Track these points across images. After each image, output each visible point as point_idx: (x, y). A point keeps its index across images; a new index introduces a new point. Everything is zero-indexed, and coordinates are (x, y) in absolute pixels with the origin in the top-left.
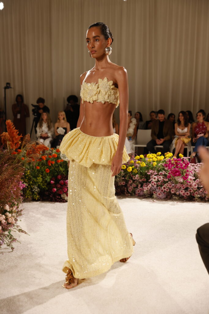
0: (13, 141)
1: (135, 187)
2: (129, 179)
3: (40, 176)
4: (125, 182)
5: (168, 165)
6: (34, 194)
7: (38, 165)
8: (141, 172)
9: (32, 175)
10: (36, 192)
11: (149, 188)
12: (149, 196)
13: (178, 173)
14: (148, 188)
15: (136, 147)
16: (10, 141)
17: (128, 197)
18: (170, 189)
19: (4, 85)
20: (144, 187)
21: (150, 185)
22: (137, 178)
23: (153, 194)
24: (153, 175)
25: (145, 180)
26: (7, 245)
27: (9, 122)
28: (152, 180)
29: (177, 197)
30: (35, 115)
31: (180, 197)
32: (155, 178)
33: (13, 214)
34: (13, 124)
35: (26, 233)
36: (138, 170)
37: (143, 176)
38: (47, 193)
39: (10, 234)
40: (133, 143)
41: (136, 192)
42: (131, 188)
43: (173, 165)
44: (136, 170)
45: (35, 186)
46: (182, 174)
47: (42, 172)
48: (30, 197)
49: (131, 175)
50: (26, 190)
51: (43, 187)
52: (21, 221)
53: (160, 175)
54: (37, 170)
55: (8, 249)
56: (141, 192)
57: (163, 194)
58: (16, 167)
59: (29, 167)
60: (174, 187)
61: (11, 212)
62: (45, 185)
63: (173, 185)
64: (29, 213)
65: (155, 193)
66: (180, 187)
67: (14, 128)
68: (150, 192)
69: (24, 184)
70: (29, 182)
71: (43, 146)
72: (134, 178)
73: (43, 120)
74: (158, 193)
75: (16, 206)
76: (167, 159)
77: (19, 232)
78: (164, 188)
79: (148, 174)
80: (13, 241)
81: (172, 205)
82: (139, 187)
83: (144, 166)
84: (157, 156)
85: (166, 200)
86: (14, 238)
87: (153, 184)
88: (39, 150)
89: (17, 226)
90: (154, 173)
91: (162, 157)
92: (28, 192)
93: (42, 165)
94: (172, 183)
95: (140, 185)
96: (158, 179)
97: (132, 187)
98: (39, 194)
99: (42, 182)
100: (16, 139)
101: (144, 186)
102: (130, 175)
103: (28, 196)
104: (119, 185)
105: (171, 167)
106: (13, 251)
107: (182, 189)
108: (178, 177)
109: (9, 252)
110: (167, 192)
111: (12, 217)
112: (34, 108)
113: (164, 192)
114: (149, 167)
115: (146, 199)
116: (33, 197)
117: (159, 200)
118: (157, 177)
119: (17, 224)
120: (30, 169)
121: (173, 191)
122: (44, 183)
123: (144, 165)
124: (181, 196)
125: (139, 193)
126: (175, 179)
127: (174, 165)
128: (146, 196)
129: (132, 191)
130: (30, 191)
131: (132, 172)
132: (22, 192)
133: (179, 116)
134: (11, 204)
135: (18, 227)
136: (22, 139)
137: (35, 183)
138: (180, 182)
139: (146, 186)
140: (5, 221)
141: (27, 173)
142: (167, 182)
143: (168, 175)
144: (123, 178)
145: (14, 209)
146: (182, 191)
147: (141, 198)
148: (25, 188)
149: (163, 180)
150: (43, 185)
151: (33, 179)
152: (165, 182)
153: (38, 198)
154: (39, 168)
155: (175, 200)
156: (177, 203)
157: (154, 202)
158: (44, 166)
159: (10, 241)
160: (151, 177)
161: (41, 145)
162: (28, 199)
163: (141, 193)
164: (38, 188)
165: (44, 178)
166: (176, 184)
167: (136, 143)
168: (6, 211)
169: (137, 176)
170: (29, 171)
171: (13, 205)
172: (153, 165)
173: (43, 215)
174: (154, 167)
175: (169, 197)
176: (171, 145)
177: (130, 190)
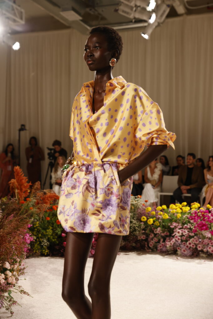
0: (21, 190)
1: (156, 241)
2: (150, 232)
3: (50, 228)
4: (145, 236)
5: (193, 217)
6: (42, 249)
7: (48, 216)
8: (163, 225)
9: (41, 227)
10: (45, 246)
11: (173, 244)
12: (173, 252)
13: (204, 227)
14: (171, 244)
15: (161, 196)
16: (18, 189)
17: (149, 253)
18: (196, 245)
19: (18, 127)
20: (167, 243)
21: (174, 240)
22: (159, 231)
23: (177, 251)
24: (177, 229)
25: (168, 234)
26: (5, 309)
27: (17, 169)
28: (176, 234)
29: (205, 255)
30: (50, 159)
31: (208, 255)
32: (179, 232)
33: (15, 273)
34: (21, 170)
35: (28, 295)
36: (160, 223)
37: (166, 230)
38: (57, 247)
39: (10, 296)
40: (158, 191)
41: (158, 247)
42: (152, 243)
43: (199, 217)
44: (158, 222)
45: (44, 239)
46: (209, 228)
47: (53, 224)
48: (38, 252)
49: (153, 228)
50: (34, 244)
51: (53, 240)
52: (25, 279)
53: (184, 229)
54: (47, 220)
55: (6, 313)
56: (163, 247)
57: (188, 250)
58: (21, 218)
59: (38, 218)
60: (201, 243)
61: (12, 270)
62: (56, 238)
63: (200, 240)
64: (35, 270)
65: (179, 249)
66: (208, 242)
67: (23, 175)
68: (174, 248)
69: (31, 237)
70: (38, 234)
71: (54, 194)
72: (156, 231)
73: (58, 164)
74: (183, 250)
75: (18, 264)
76: (193, 210)
77: (21, 293)
78: (190, 244)
79: (170, 228)
80: (13, 304)
81: (198, 263)
82: (161, 242)
83: (166, 218)
84: (182, 206)
85: (192, 258)
86: (14, 300)
87: (177, 239)
88: (49, 199)
89: (19, 286)
90: (178, 226)
91: (188, 208)
92: (36, 246)
93: (52, 215)
94: (199, 238)
95: (162, 240)
96: (182, 233)
97: (154, 241)
98: (49, 248)
99: (52, 235)
100: (25, 187)
101: (167, 241)
102: (151, 228)
103: (36, 250)
104: (138, 239)
105: (196, 220)
106: (13, 316)
107: (210, 246)
108: (206, 231)
109: (8, 317)
110: (192, 248)
111: (13, 277)
112: (49, 151)
113: (189, 249)
114: (173, 219)
115: (169, 256)
116: (42, 252)
117: (184, 257)
118: (182, 231)
119: (18, 284)
120: (40, 220)
121: (200, 247)
122: (54, 236)
123: (167, 216)
124: (210, 253)
125: (162, 249)
126: (202, 234)
127: (201, 217)
128: (170, 253)
129: (153, 247)
130: (38, 244)
131: (153, 224)
132: (29, 246)
133: (209, 161)
134: (13, 261)
135: (20, 288)
136: (31, 187)
137: (44, 236)
138: (208, 237)
139: (169, 240)
140: (4, 281)
141: (36, 224)
142: (193, 237)
143: (193, 228)
144: (144, 231)
145: (16, 266)
146: (210, 248)
147: (164, 254)
148: (33, 241)
149: (188, 234)
150: (53, 238)
151: (42, 231)
152: (191, 237)
153: (47, 253)
154: (49, 219)
155: (203, 258)
156: (205, 261)
157: (178, 259)
158: (54, 217)
159: (9, 304)
160: (174, 230)
161: (52, 194)
162: (36, 254)
163: (164, 249)
164: (47, 241)
165: (55, 231)
166: (203, 239)
167: (162, 191)
168: (6, 269)
169: (159, 229)
170: (38, 222)
171: (14, 262)
172: (177, 217)
173: (51, 273)
174: (178, 219)
175: (195, 254)
176: (201, 193)
177: (151, 245)
